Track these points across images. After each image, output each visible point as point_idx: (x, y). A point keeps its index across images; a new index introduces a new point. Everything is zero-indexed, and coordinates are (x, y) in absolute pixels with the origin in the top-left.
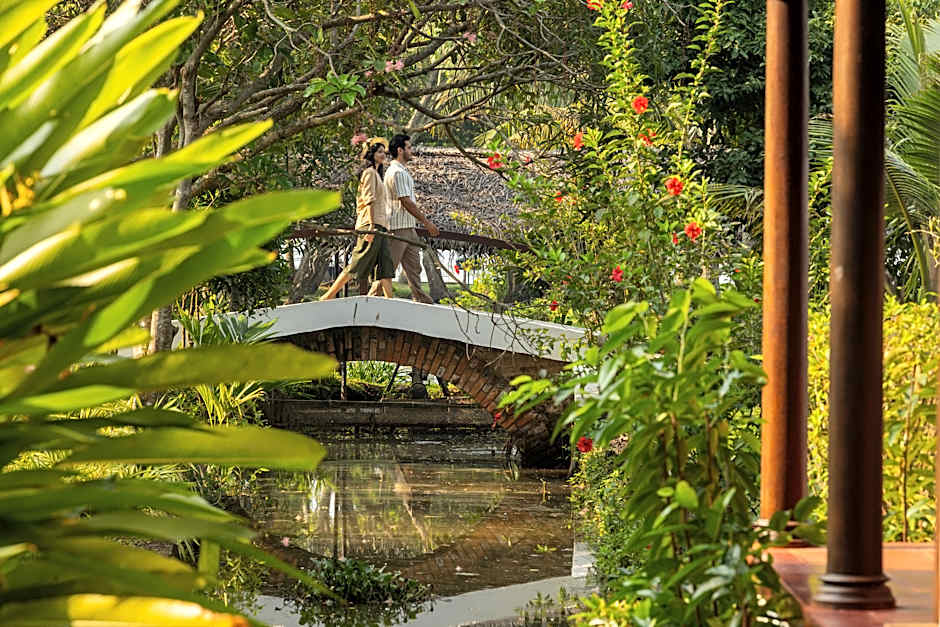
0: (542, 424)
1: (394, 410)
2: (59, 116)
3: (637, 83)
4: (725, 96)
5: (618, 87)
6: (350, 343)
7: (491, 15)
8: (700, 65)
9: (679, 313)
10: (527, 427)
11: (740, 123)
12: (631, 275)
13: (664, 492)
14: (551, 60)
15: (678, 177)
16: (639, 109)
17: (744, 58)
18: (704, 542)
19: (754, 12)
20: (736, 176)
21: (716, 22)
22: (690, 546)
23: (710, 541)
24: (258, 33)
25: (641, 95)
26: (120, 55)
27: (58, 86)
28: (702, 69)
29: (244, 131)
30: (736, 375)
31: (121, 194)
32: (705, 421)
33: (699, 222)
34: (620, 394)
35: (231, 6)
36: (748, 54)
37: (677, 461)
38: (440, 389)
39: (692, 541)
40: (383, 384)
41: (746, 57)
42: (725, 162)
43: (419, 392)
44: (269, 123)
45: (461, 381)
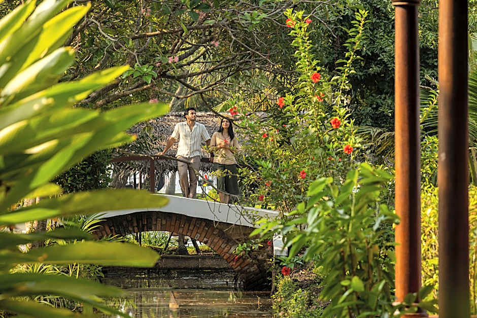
0: (255, 266)
1: (169, 260)
2: (11, 60)
3: (314, 65)
4: (359, 77)
5: (301, 68)
6: (146, 221)
7: (226, 31)
8: (351, 56)
9: (351, 182)
10: (247, 267)
11: (367, 92)
12: (310, 174)
13: (345, 283)
14: (260, 56)
15: (338, 118)
16: (315, 80)
17: (369, 55)
18: (367, 311)
19: (374, 29)
20: (365, 122)
21: (361, 32)
22: (359, 314)
23: (371, 310)
24: (94, 43)
25: (316, 72)
26: (46, 25)
27: (10, 43)
28: (352, 57)
29: (113, 72)
30: (382, 218)
31: (50, 101)
32: (366, 244)
33: (351, 144)
34: (319, 229)
35: (79, 28)
36: (371, 53)
37: (352, 267)
38: (194, 249)
39: (360, 311)
40: (162, 247)
41: (370, 54)
42: (359, 113)
43: (183, 251)
44: (127, 67)
45: (209, 242)
